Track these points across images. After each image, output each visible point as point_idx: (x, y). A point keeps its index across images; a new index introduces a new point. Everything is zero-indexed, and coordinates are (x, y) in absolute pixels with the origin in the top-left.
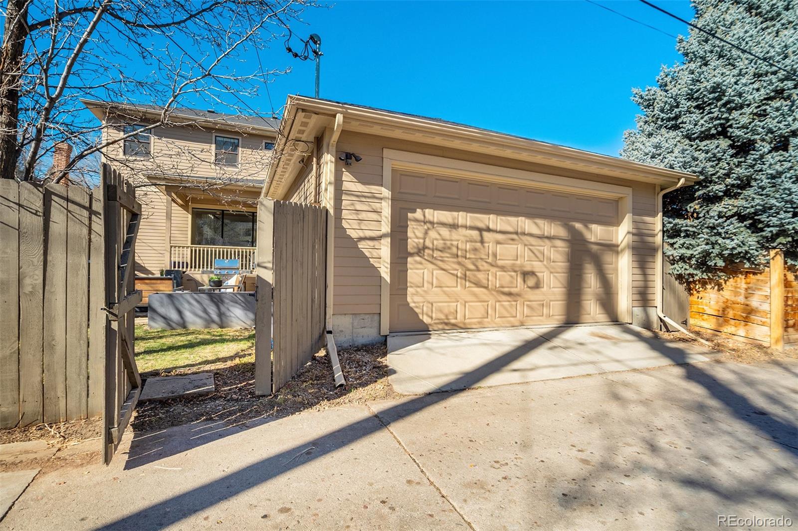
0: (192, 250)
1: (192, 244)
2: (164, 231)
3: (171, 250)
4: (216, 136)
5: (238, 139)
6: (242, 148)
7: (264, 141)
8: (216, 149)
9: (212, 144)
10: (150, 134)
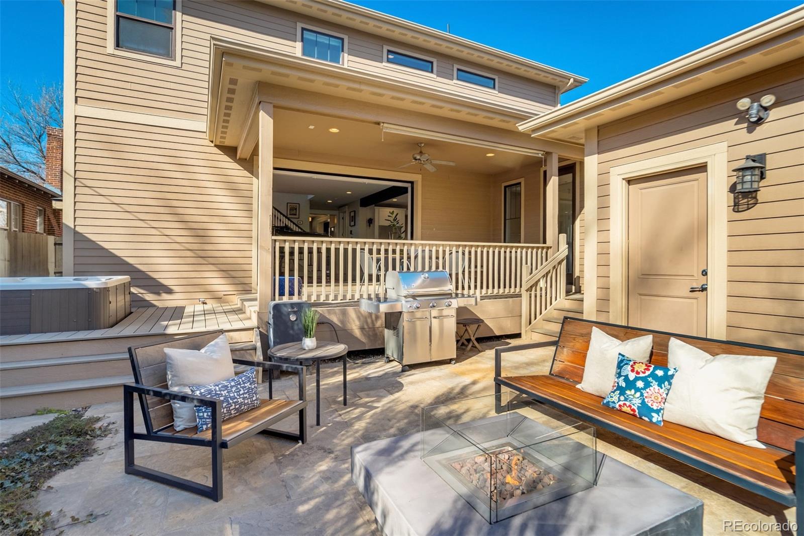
4: (303, 29)
5: (343, 40)
6: (349, 54)
7: (386, 48)
9: (296, 42)
10: (174, 9)
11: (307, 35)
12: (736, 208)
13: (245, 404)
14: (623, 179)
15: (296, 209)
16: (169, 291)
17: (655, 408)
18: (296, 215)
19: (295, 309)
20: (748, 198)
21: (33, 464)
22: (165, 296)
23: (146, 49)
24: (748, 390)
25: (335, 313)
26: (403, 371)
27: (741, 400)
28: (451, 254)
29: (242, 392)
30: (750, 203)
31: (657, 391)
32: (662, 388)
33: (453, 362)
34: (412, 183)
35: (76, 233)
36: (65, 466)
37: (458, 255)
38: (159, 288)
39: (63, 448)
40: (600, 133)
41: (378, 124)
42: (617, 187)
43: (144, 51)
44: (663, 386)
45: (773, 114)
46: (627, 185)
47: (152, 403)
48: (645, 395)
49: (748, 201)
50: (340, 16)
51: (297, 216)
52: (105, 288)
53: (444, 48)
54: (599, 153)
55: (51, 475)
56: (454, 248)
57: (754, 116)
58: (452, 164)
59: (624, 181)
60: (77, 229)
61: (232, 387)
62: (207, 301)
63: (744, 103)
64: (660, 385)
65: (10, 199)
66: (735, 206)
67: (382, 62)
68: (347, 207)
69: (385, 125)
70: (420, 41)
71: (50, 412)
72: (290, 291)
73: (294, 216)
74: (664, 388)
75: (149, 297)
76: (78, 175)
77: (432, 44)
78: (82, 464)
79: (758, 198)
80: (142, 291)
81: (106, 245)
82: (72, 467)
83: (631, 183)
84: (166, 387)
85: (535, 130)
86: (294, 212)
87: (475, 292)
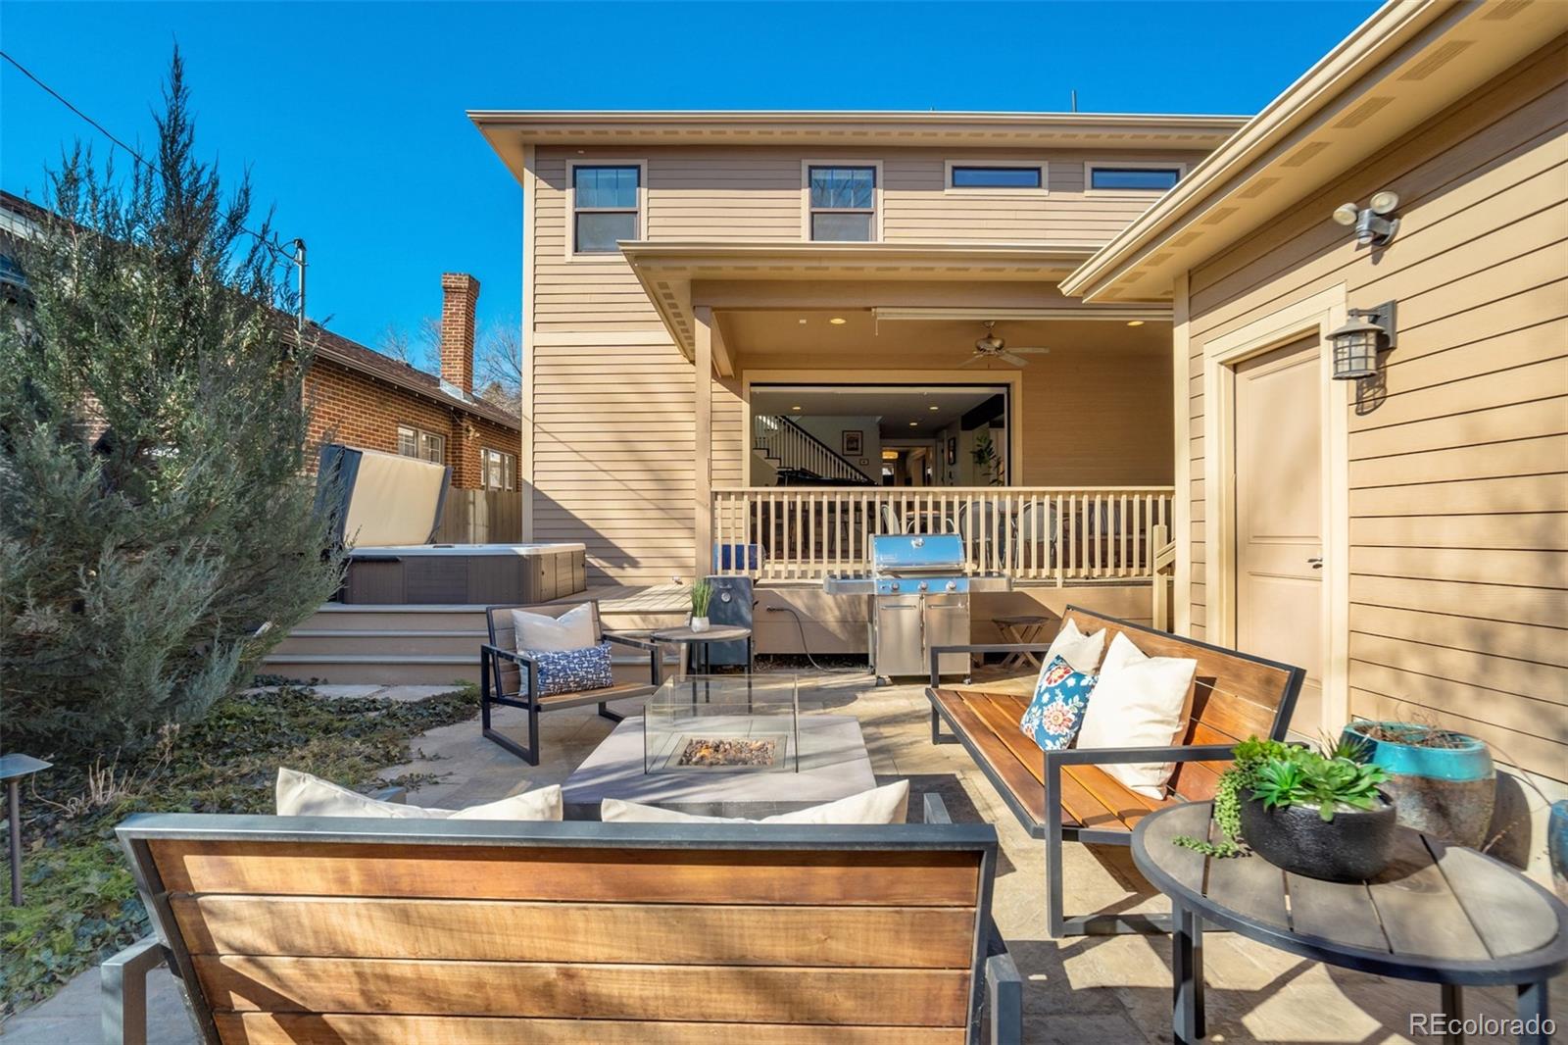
0: (753, 506)
1: (752, 485)
2: (693, 446)
3: (713, 505)
4: (811, 168)
5: (874, 168)
6: (885, 189)
7: (949, 165)
8: (814, 202)
9: (800, 189)
10: (639, 185)
11: (818, 175)
12: (1361, 406)
13: (588, 679)
14: (1221, 363)
15: (857, 441)
16: (634, 563)
17: (1051, 733)
18: (857, 449)
19: (729, 586)
20: (1373, 388)
21: (423, 717)
22: (630, 571)
23: (603, 247)
24: (1153, 708)
25: (800, 597)
26: (877, 685)
27: (1141, 723)
28: (1027, 508)
29: (586, 665)
30: (1377, 396)
31: (1059, 708)
32: (1067, 704)
33: (967, 681)
34: (1008, 386)
35: (535, 490)
36: (442, 723)
37: (1043, 510)
38: (622, 559)
39: (449, 710)
40: (1193, 283)
41: (869, 309)
42: (1214, 378)
43: (605, 250)
44: (1070, 701)
45: (1408, 222)
46: (1232, 373)
47: (505, 667)
48: (1045, 713)
49: (1375, 393)
50: (865, 134)
51: (859, 452)
52: (535, 556)
53: (1058, 138)
54: (1191, 319)
55: (429, 728)
56: (1034, 497)
57: (1363, 234)
58: (1042, 351)
59: (1223, 367)
60: (537, 485)
61: (574, 658)
62: (683, 580)
63: (1344, 213)
64: (1066, 701)
65: (505, 451)
66: (1358, 403)
67: (942, 189)
68: (945, 431)
69: (879, 310)
70: (1011, 137)
71: (464, 684)
72: (750, 564)
73: (855, 453)
74: (1070, 705)
75: (612, 572)
76: (538, 418)
77: (1034, 138)
78: (457, 726)
79: (1388, 386)
80: (605, 564)
81: (565, 505)
82: (449, 725)
83: (1239, 368)
84: (515, 650)
85: (1087, 291)
86: (854, 445)
87: (1052, 573)
